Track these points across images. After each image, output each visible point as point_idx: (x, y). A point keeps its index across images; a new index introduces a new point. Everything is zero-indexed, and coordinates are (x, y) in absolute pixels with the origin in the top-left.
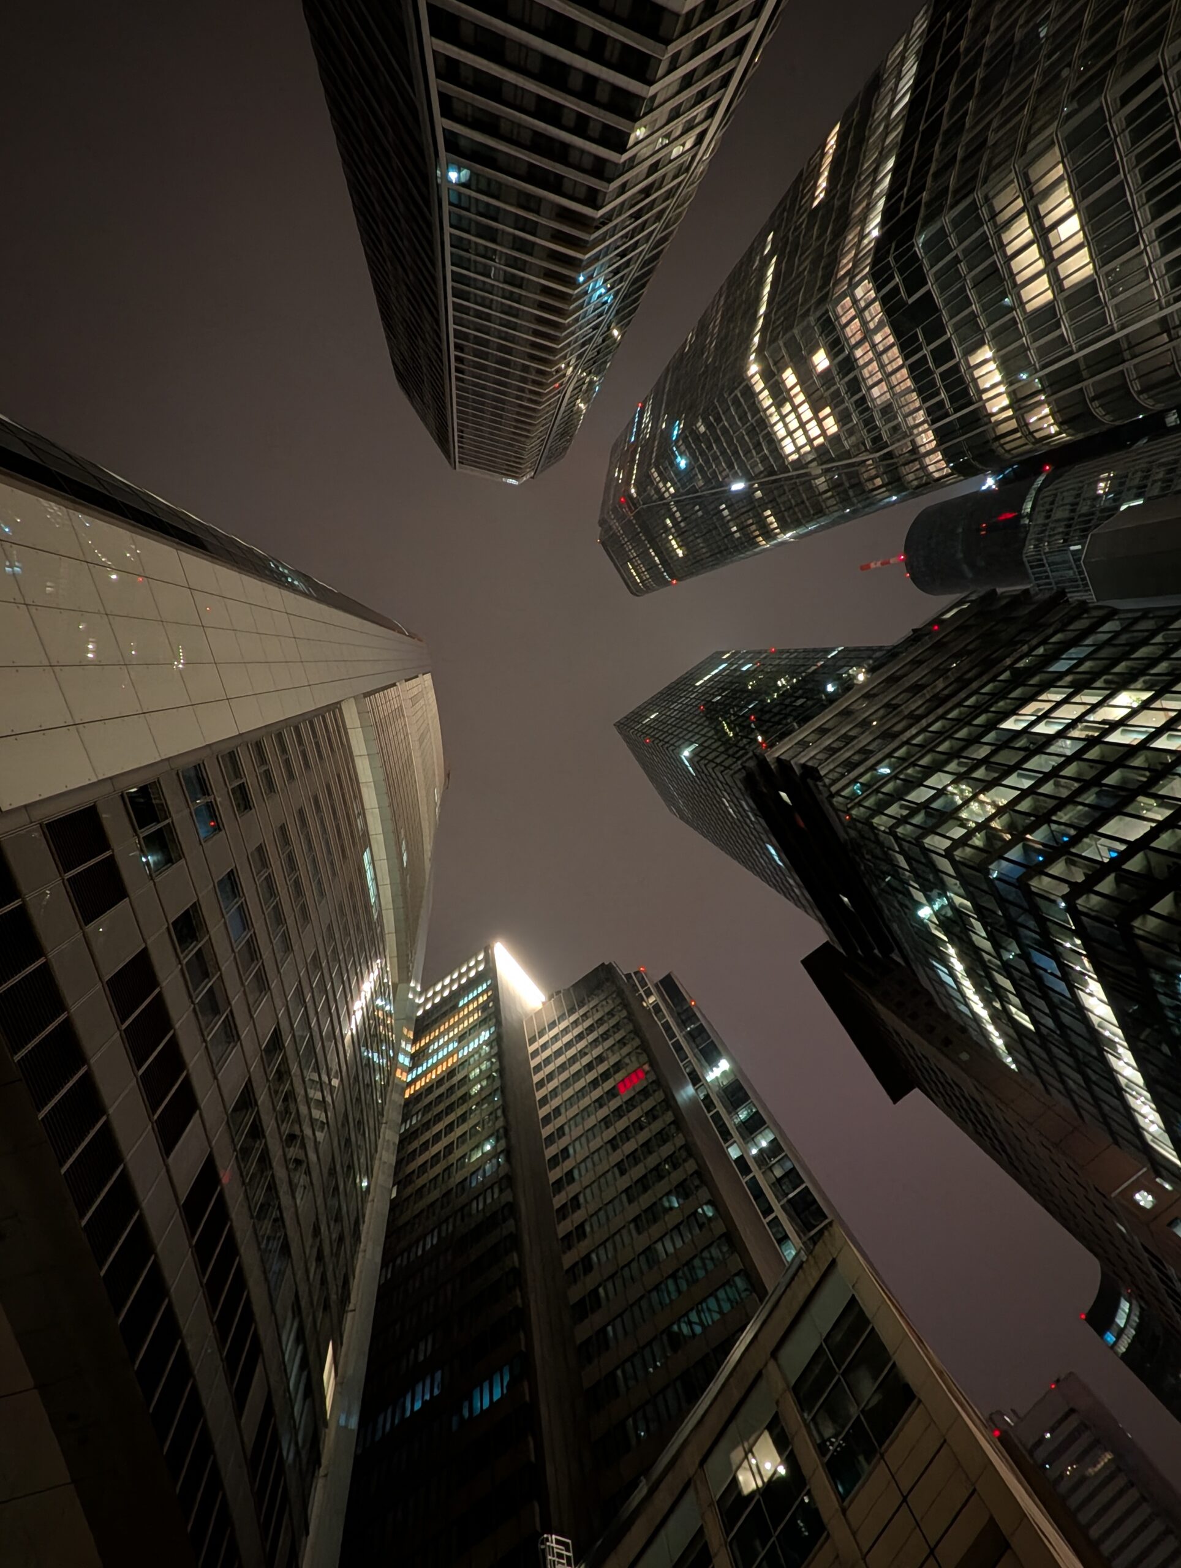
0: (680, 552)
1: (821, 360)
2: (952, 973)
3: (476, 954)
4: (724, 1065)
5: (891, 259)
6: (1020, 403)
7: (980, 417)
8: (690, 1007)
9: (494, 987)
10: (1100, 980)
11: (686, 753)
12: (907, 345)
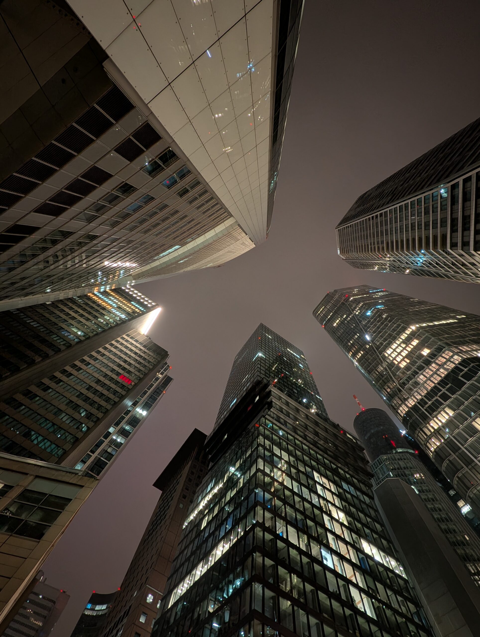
0: (335, 325)
1: (426, 352)
2: (212, 489)
3: (154, 302)
4: (144, 413)
5: (472, 364)
6: (438, 433)
7: (426, 420)
8: (162, 392)
9: (143, 313)
10: (231, 548)
11: (260, 354)
12: (443, 382)
